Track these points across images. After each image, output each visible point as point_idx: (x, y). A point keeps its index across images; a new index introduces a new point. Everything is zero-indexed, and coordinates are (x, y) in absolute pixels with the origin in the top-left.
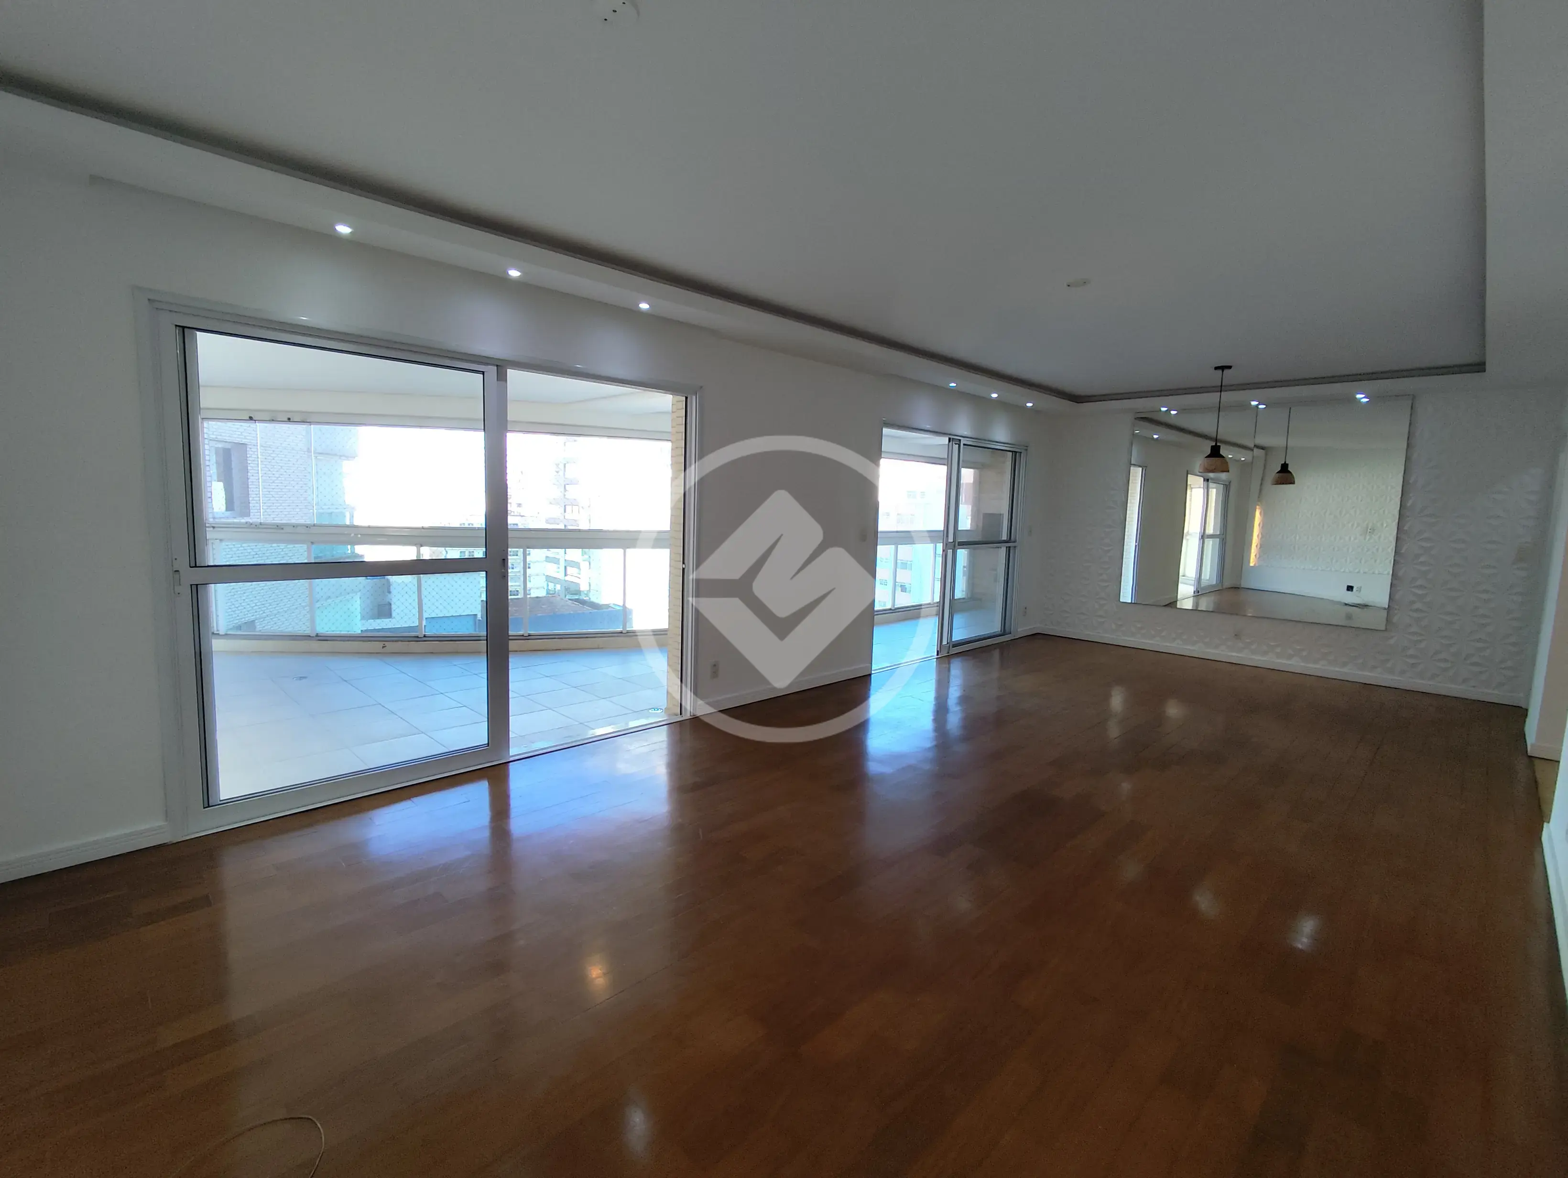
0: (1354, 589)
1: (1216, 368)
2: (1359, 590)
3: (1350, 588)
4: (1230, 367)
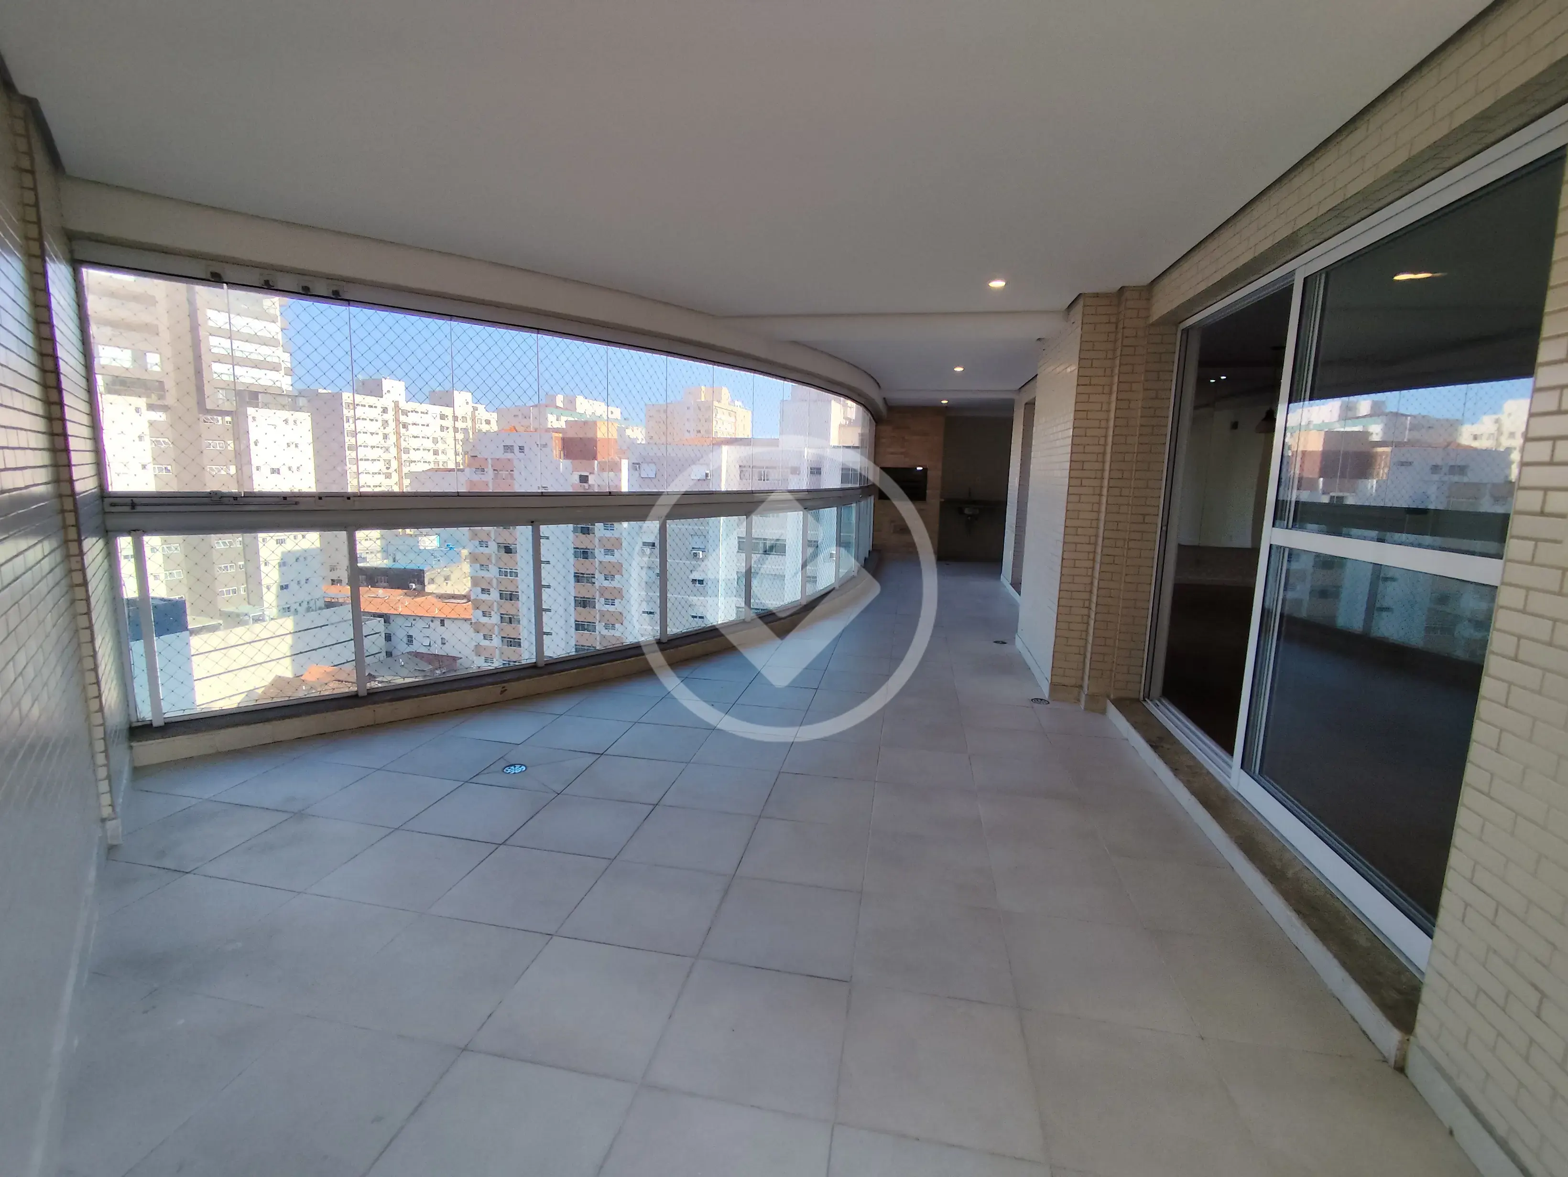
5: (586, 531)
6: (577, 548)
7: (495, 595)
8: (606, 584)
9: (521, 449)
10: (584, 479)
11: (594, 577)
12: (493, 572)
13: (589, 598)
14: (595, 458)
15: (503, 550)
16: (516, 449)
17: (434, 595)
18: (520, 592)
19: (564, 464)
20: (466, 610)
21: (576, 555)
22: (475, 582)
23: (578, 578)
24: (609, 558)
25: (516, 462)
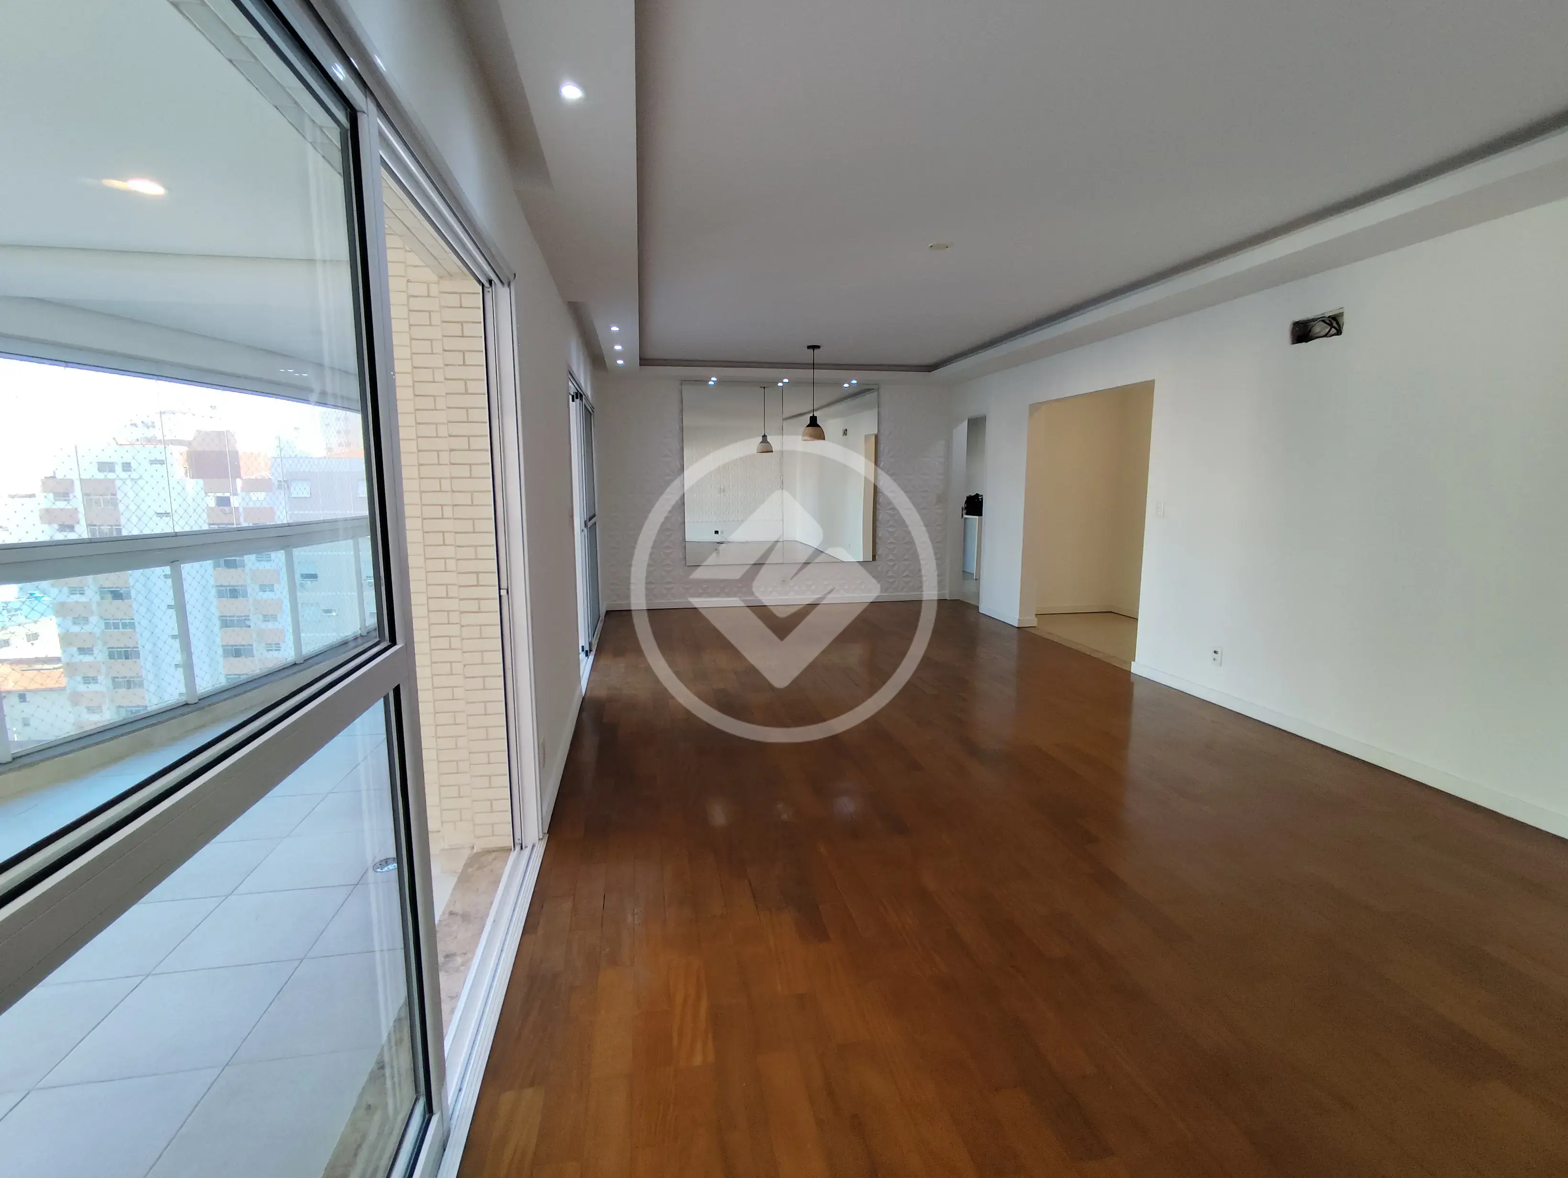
0: (719, 532)
1: (809, 347)
2: (722, 532)
3: (717, 532)
4: (818, 347)
5: (230, 565)
6: (221, 586)
7: (100, 655)
8: (264, 626)
9: (127, 467)
10: (223, 502)
11: (249, 620)
12: (95, 625)
13: (244, 645)
14: (237, 474)
15: (110, 596)
16: (118, 468)
17: (9, 662)
18: (140, 646)
19: (195, 486)
20: (55, 677)
21: (220, 595)
22: (66, 639)
23: (226, 623)
24: (267, 595)
25: (118, 483)
